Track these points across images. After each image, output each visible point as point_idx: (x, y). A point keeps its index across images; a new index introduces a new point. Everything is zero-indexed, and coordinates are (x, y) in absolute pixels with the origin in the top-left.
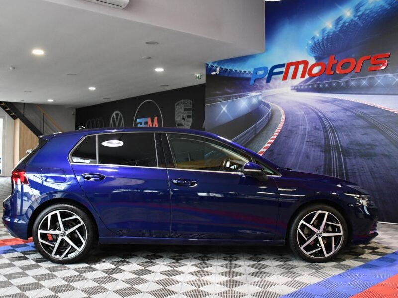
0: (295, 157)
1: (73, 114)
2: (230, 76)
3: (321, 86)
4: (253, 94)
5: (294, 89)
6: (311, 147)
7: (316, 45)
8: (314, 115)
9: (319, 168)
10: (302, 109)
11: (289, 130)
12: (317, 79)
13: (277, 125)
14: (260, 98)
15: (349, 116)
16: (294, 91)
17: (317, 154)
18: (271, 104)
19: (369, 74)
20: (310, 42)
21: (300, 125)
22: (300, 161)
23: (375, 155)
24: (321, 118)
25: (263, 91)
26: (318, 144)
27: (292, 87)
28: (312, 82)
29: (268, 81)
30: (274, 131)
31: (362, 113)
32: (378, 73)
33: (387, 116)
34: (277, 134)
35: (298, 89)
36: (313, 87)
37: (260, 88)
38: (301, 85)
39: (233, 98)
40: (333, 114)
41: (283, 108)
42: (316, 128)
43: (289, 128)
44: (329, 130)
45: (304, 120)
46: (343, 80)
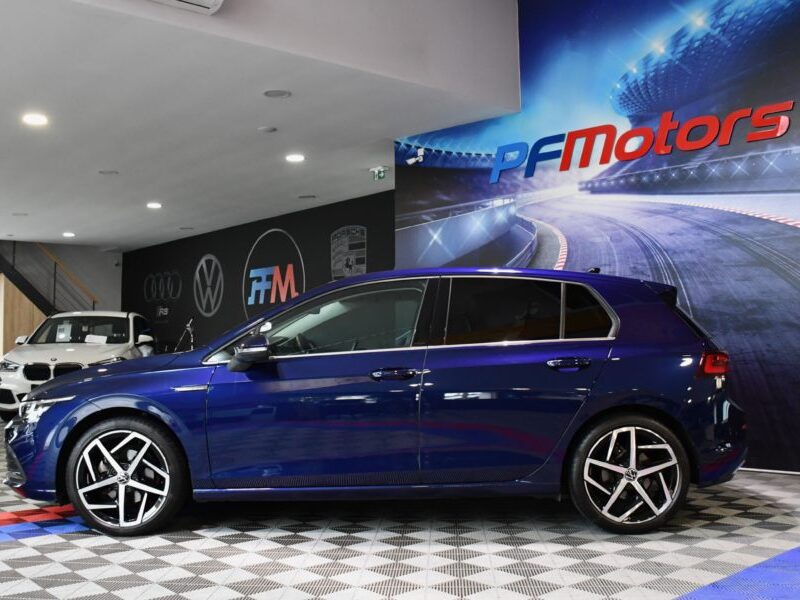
1: (117, 265)
2: (448, 165)
3: (645, 179)
4: (498, 202)
5: (586, 189)
7: (630, 92)
8: (632, 242)
10: (605, 230)
12: (636, 164)
14: (513, 210)
15: (706, 241)
19: (751, 149)
20: (618, 86)
21: (601, 265)
23: (770, 324)
24: (647, 248)
25: (519, 196)
27: (581, 183)
28: (626, 172)
31: (737, 234)
32: (769, 146)
35: (594, 188)
36: (627, 183)
37: (513, 189)
38: (600, 178)
39: (454, 212)
40: (672, 238)
41: (562, 230)
42: (635, 271)
44: (666, 273)
45: (609, 254)
46: (693, 165)
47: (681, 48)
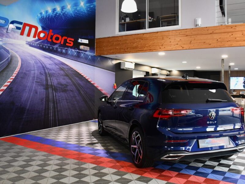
0: (28, 93)
3: (44, 46)
6: (38, 85)
8: (40, 65)
9: (43, 99)
10: (33, 59)
11: (24, 73)
12: (43, 41)
13: (15, 68)
14: (1, 43)
15: (57, 68)
16: (28, 45)
17: (41, 90)
18: (10, 51)
19: (66, 47)
20: (39, 15)
21: (32, 70)
22: (31, 95)
23: (68, 90)
24: (44, 67)
25: (4, 39)
26: (42, 84)
27: (27, 42)
28: (39, 43)
30: (13, 73)
31: (63, 68)
32: (69, 48)
33: (72, 71)
34: (16, 75)
36: (40, 46)
38: (32, 42)
40: (50, 65)
41: (19, 56)
42: (41, 73)
43: (24, 71)
44: (48, 75)
45: (34, 67)
46: (55, 47)
47: (55, 14)
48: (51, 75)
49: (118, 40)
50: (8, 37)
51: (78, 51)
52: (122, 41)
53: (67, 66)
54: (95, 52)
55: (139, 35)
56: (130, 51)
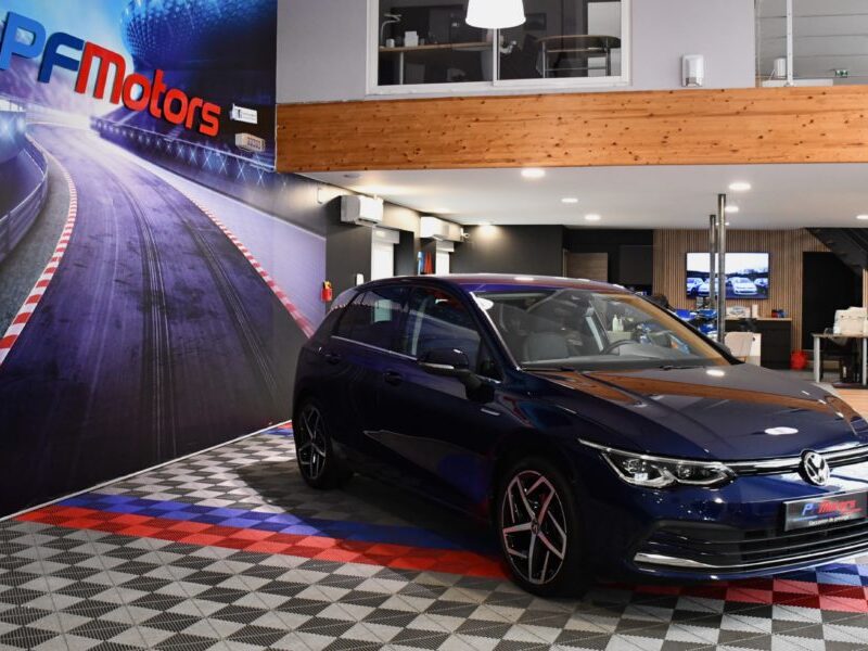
0: (97, 327)
3: (140, 138)
4: (4, 104)
5: (96, 128)
6: (123, 295)
7: (135, 26)
8: (128, 211)
9: (136, 351)
10: (109, 189)
11: (86, 247)
12: (135, 117)
13: (60, 227)
14: (21, 125)
15: (175, 224)
16: (95, 132)
17: (131, 315)
18: (47, 156)
20: (127, 12)
21: (105, 235)
22: (104, 336)
23: (202, 312)
24: (139, 222)
25: (29, 106)
26: (132, 289)
28: (128, 122)
29: (44, 76)
30: (54, 247)
31: (190, 221)
32: (207, 143)
33: (214, 234)
34: (61, 254)
35: (103, 130)
36: (128, 137)
37: (22, 92)
38: (108, 120)
40: (155, 214)
41: (73, 176)
43: (86, 240)
45: (111, 221)
46: (171, 138)
48: (158, 252)
49: (378, 115)
50: (41, 98)
51: (229, 154)
52: (391, 119)
53: (202, 213)
54: (274, 158)
55: (464, 104)
56: (428, 163)
